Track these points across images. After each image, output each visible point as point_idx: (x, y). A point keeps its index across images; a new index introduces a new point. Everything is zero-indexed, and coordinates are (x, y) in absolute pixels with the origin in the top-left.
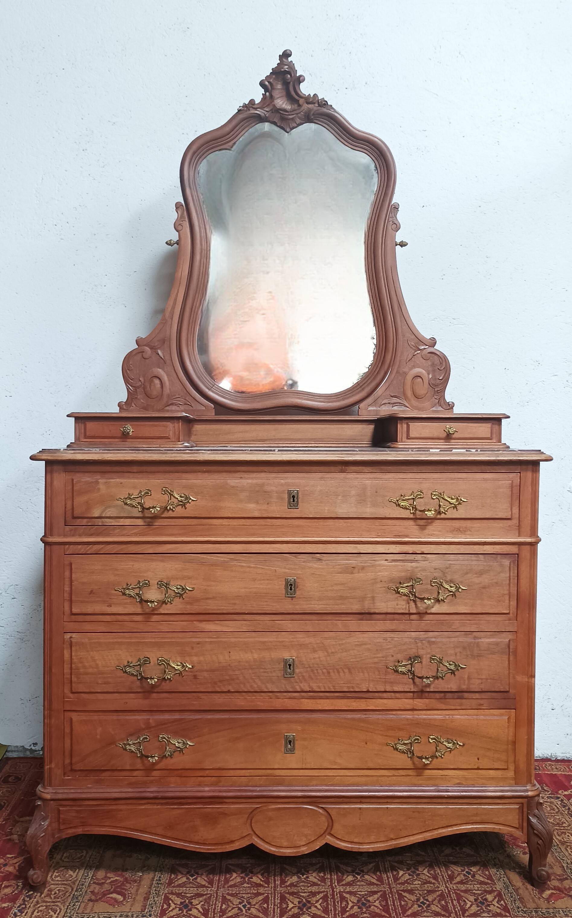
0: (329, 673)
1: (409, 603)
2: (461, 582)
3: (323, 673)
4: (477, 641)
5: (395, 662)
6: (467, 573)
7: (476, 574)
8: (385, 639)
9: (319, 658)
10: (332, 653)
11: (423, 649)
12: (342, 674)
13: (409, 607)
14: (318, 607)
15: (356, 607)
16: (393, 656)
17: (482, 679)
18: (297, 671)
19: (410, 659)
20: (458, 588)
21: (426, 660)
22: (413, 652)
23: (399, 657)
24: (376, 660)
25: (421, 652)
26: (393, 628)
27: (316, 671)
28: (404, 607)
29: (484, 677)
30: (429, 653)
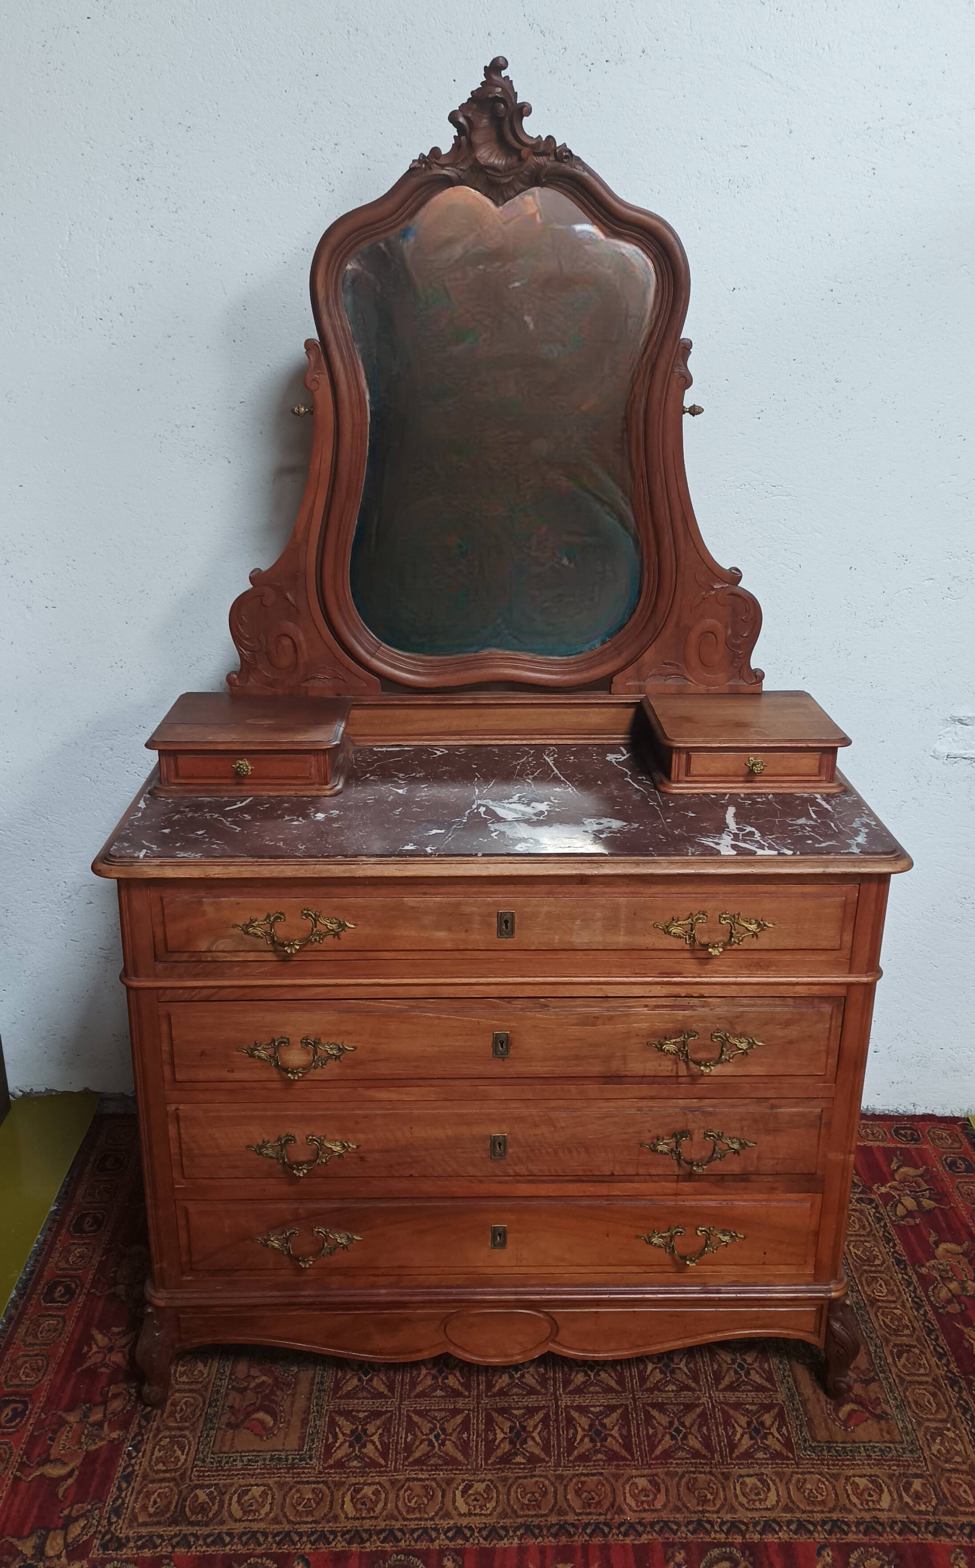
0: (556, 1153)
1: (677, 1064)
2: (757, 1036)
3: (547, 1153)
4: (774, 1111)
5: (652, 1138)
6: (766, 1024)
7: (780, 1024)
8: (640, 1109)
9: (543, 1134)
10: (562, 1128)
11: (694, 1122)
12: (575, 1154)
13: (677, 1068)
14: (539, 1069)
15: (597, 1068)
16: (650, 1131)
17: (778, 1159)
18: (510, 1150)
19: (674, 1135)
20: (751, 1045)
21: (698, 1136)
22: (679, 1126)
23: (660, 1132)
24: (625, 1136)
25: (691, 1126)
26: (653, 1094)
27: (537, 1151)
28: (670, 1068)
29: (781, 1156)
30: (703, 1127)
